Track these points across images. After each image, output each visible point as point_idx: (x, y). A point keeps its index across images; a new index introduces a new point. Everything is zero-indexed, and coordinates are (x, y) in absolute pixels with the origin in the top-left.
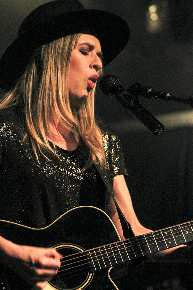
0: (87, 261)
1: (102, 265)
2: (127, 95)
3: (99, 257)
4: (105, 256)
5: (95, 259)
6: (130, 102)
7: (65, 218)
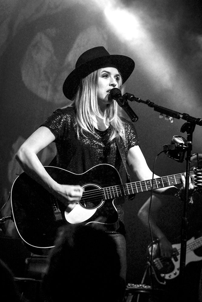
0: (102, 194)
1: (110, 197)
2: (121, 99)
3: (109, 192)
4: (112, 192)
5: (106, 193)
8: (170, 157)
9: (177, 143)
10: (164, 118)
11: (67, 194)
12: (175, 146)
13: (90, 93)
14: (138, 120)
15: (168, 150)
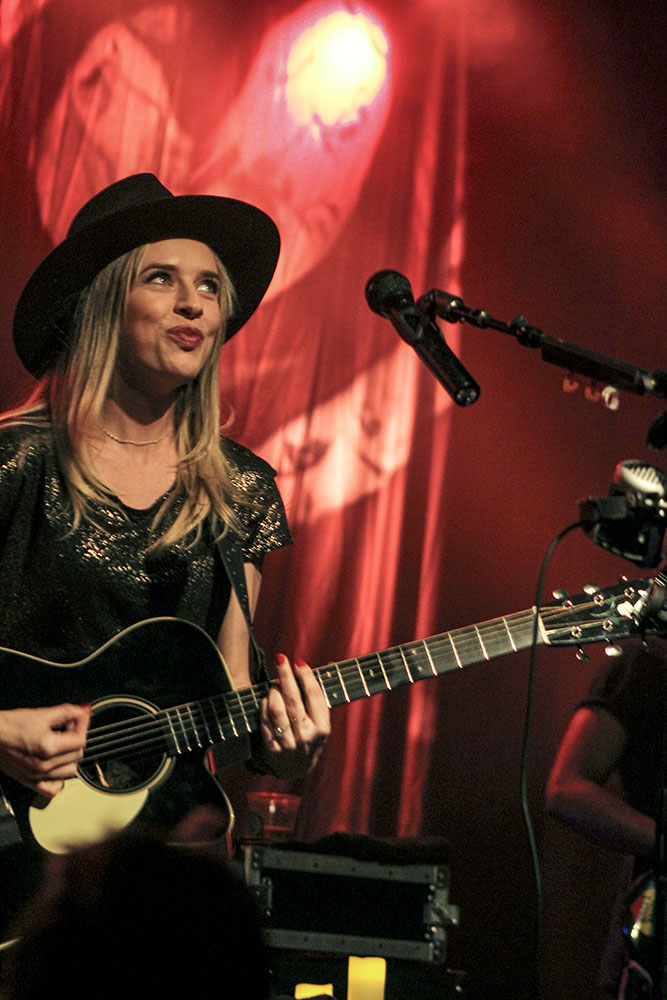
2: (414, 316)
8: (610, 549)
9: (635, 490)
10: (580, 392)
11: (30, 749)
12: (628, 504)
14: (480, 398)
15: (601, 520)
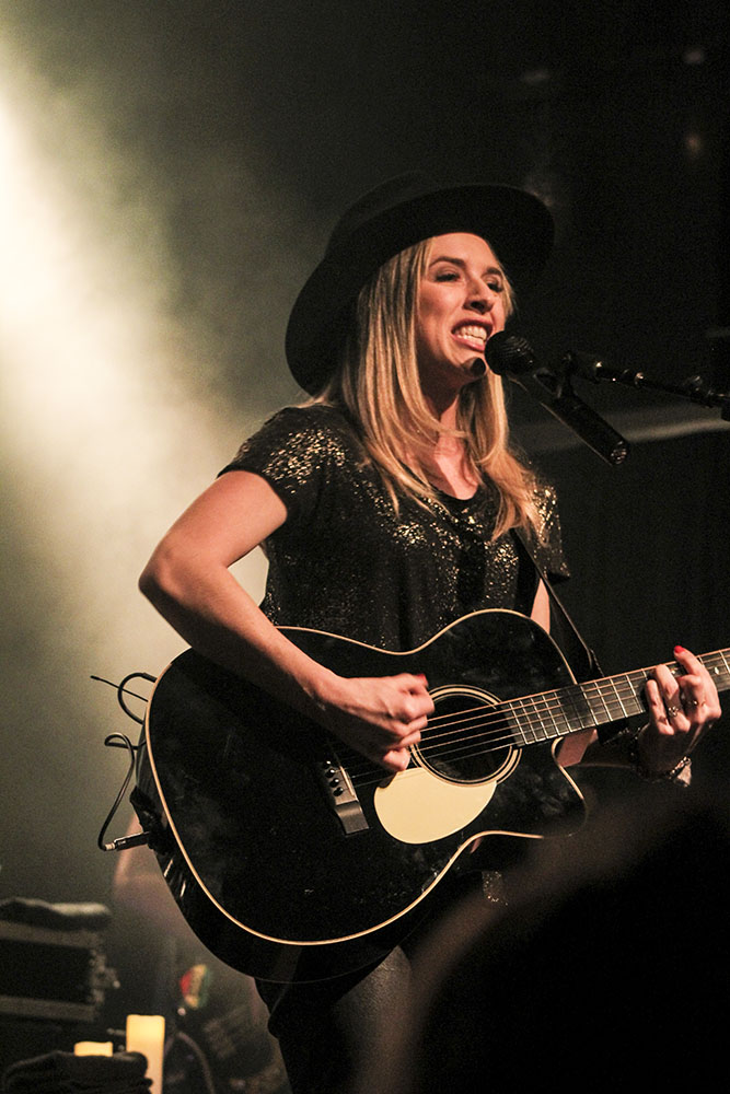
0: (506, 724)
2: (547, 376)
4: (544, 714)
5: (522, 719)
6: (554, 390)
7: (454, 633)
11: (391, 712)
13: (389, 350)
